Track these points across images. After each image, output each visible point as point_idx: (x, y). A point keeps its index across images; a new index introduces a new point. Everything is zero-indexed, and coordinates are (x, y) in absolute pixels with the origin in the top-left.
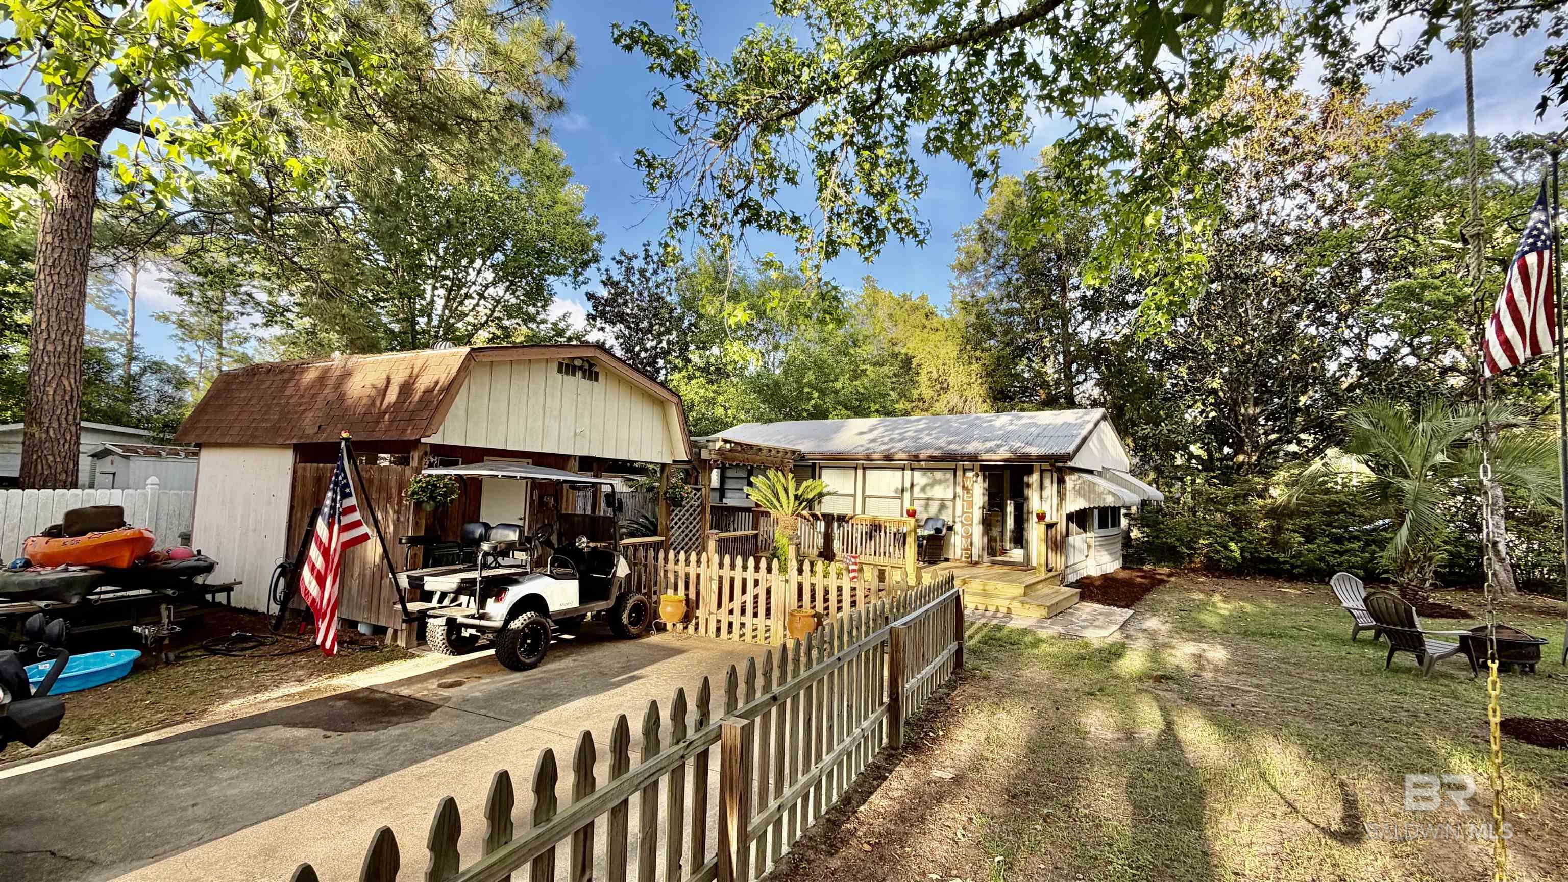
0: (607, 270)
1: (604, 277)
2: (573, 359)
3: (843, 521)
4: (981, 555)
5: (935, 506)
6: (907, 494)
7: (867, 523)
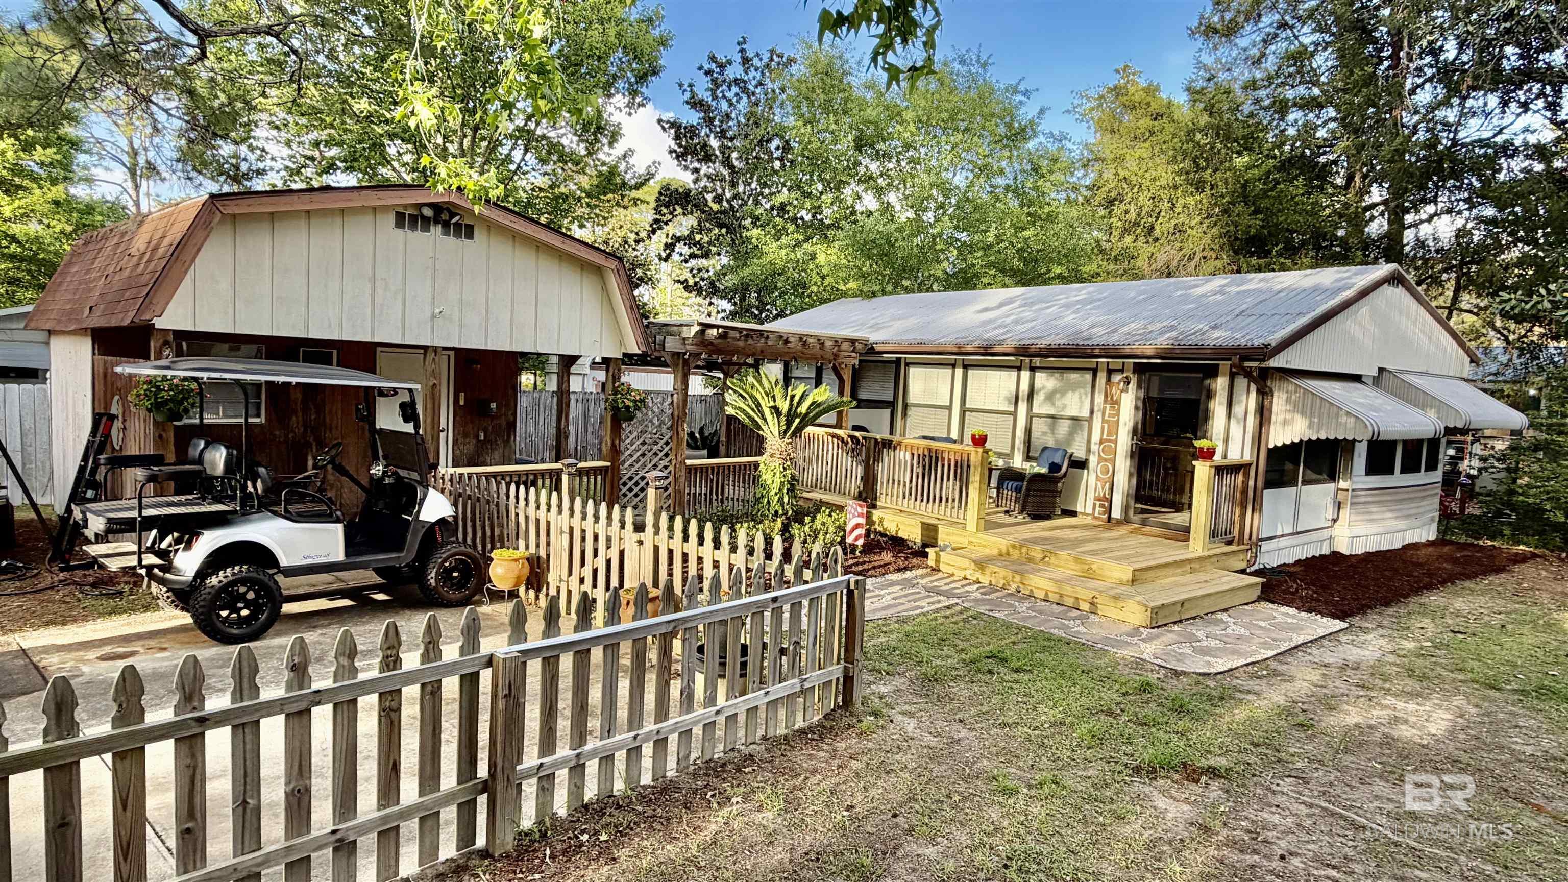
0: (691, 85)
1: (688, 95)
2: (420, 206)
3: (890, 448)
4: (1126, 509)
5: (1064, 427)
6: (1023, 408)
7: (920, 452)
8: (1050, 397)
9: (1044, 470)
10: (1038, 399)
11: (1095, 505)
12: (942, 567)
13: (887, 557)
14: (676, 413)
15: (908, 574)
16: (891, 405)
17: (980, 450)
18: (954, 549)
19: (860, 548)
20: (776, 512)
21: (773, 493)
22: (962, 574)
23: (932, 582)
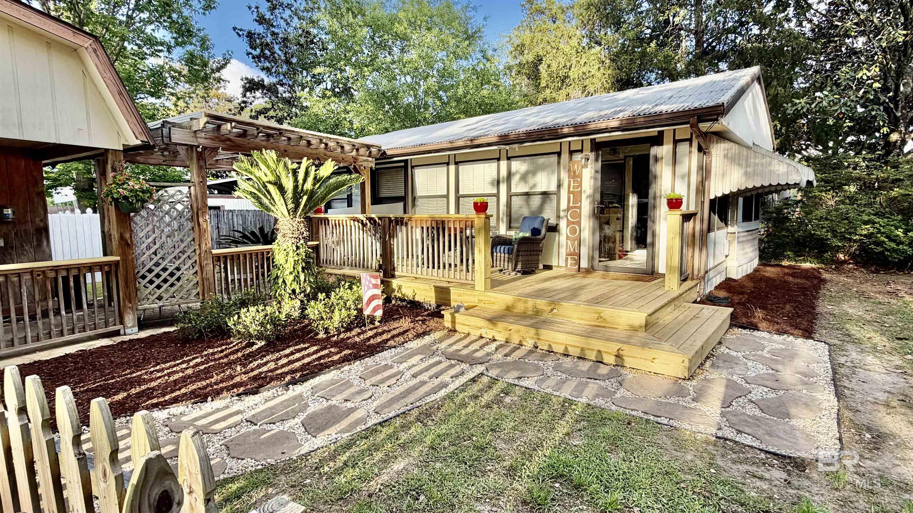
3: (402, 224)
4: (591, 259)
5: (536, 201)
6: (503, 188)
7: (429, 225)
8: (524, 178)
9: (528, 234)
10: (515, 180)
11: (567, 259)
12: (458, 327)
13: (405, 323)
14: (195, 206)
15: (427, 339)
16: (402, 199)
17: (483, 216)
18: (467, 309)
19: (378, 319)
20: (294, 291)
21: (287, 272)
22: (478, 333)
23: (451, 345)
